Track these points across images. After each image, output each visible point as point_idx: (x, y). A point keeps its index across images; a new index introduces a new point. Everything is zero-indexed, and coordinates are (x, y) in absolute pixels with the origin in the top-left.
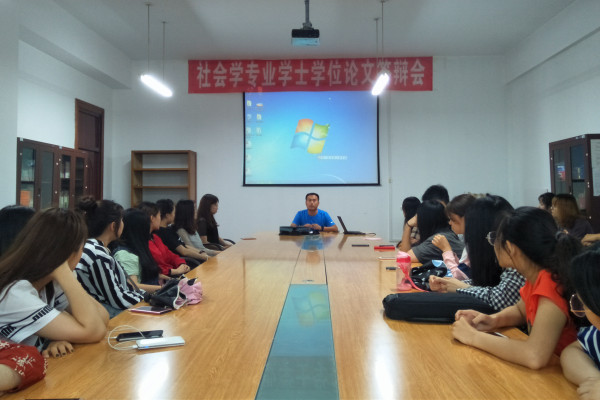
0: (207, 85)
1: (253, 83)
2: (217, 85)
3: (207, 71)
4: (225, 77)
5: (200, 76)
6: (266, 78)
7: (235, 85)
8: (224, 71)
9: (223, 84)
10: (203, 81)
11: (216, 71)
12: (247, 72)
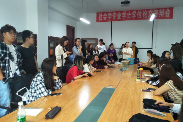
0: (101, 20)
1: (114, 19)
2: (104, 19)
3: (102, 16)
4: (106, 17)
5: (100, 17)
6: (118, 17)
7: (109, 19)
8: (106, 15)
9: (106, 19)
11: (104, 15)
12: (113, 15)
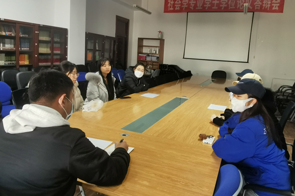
0: (172, 9)
1: (192, 8)
2: (176, 9)
3: (172, 2)
4: (180, 5)
5: (169, 5)
6: (198, 5)
7: (184, 9)
8: (180, 2)
9: (179, 9)
10: (170, 7)
11: (176, 2)
12: (190, 2)
